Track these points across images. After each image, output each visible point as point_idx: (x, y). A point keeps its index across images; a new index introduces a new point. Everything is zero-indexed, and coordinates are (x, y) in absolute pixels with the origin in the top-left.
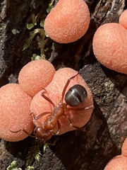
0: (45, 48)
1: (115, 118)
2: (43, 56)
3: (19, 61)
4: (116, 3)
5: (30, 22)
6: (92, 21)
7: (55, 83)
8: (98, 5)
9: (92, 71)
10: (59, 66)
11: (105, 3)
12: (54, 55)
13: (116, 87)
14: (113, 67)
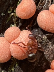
0: (16, 22)
1: (47, 53)
2: (15, 25)
3: (5, 27)
4: (47, 1)
5: (10, 10)
6: (37, 10)
7: (20, 36)
8: (40, 3)
9: (37, 31)
10: (22, 29)
11: (43, 2)
12: (20, 24)
13: (47, 38)
14: (46, 29)
